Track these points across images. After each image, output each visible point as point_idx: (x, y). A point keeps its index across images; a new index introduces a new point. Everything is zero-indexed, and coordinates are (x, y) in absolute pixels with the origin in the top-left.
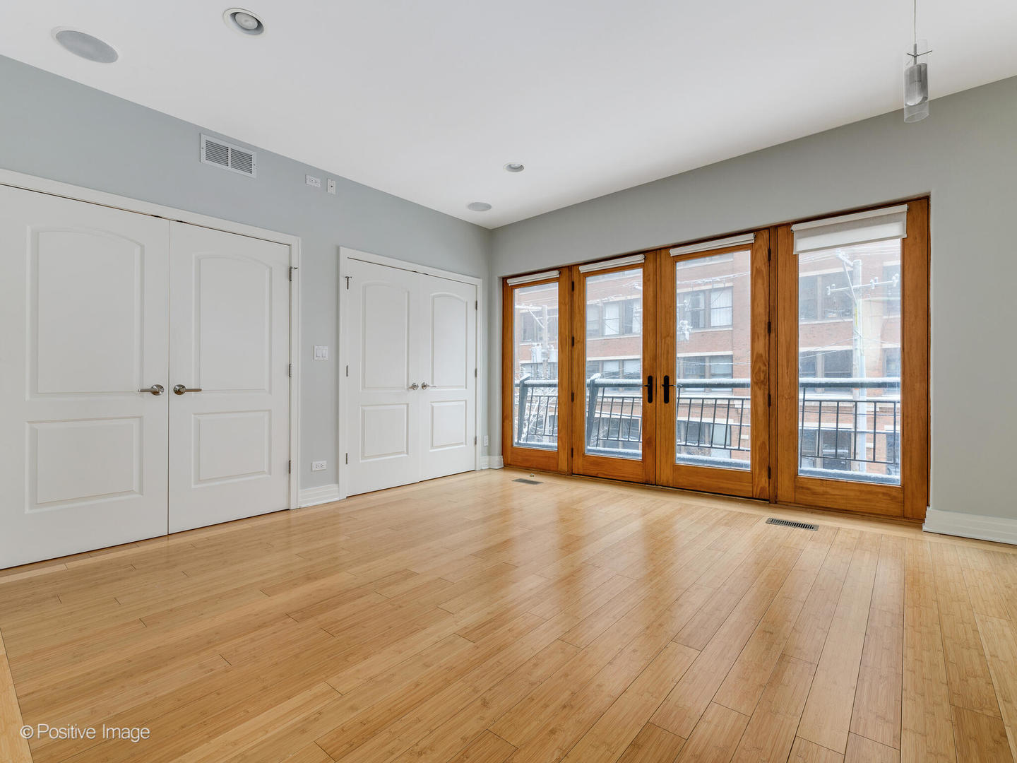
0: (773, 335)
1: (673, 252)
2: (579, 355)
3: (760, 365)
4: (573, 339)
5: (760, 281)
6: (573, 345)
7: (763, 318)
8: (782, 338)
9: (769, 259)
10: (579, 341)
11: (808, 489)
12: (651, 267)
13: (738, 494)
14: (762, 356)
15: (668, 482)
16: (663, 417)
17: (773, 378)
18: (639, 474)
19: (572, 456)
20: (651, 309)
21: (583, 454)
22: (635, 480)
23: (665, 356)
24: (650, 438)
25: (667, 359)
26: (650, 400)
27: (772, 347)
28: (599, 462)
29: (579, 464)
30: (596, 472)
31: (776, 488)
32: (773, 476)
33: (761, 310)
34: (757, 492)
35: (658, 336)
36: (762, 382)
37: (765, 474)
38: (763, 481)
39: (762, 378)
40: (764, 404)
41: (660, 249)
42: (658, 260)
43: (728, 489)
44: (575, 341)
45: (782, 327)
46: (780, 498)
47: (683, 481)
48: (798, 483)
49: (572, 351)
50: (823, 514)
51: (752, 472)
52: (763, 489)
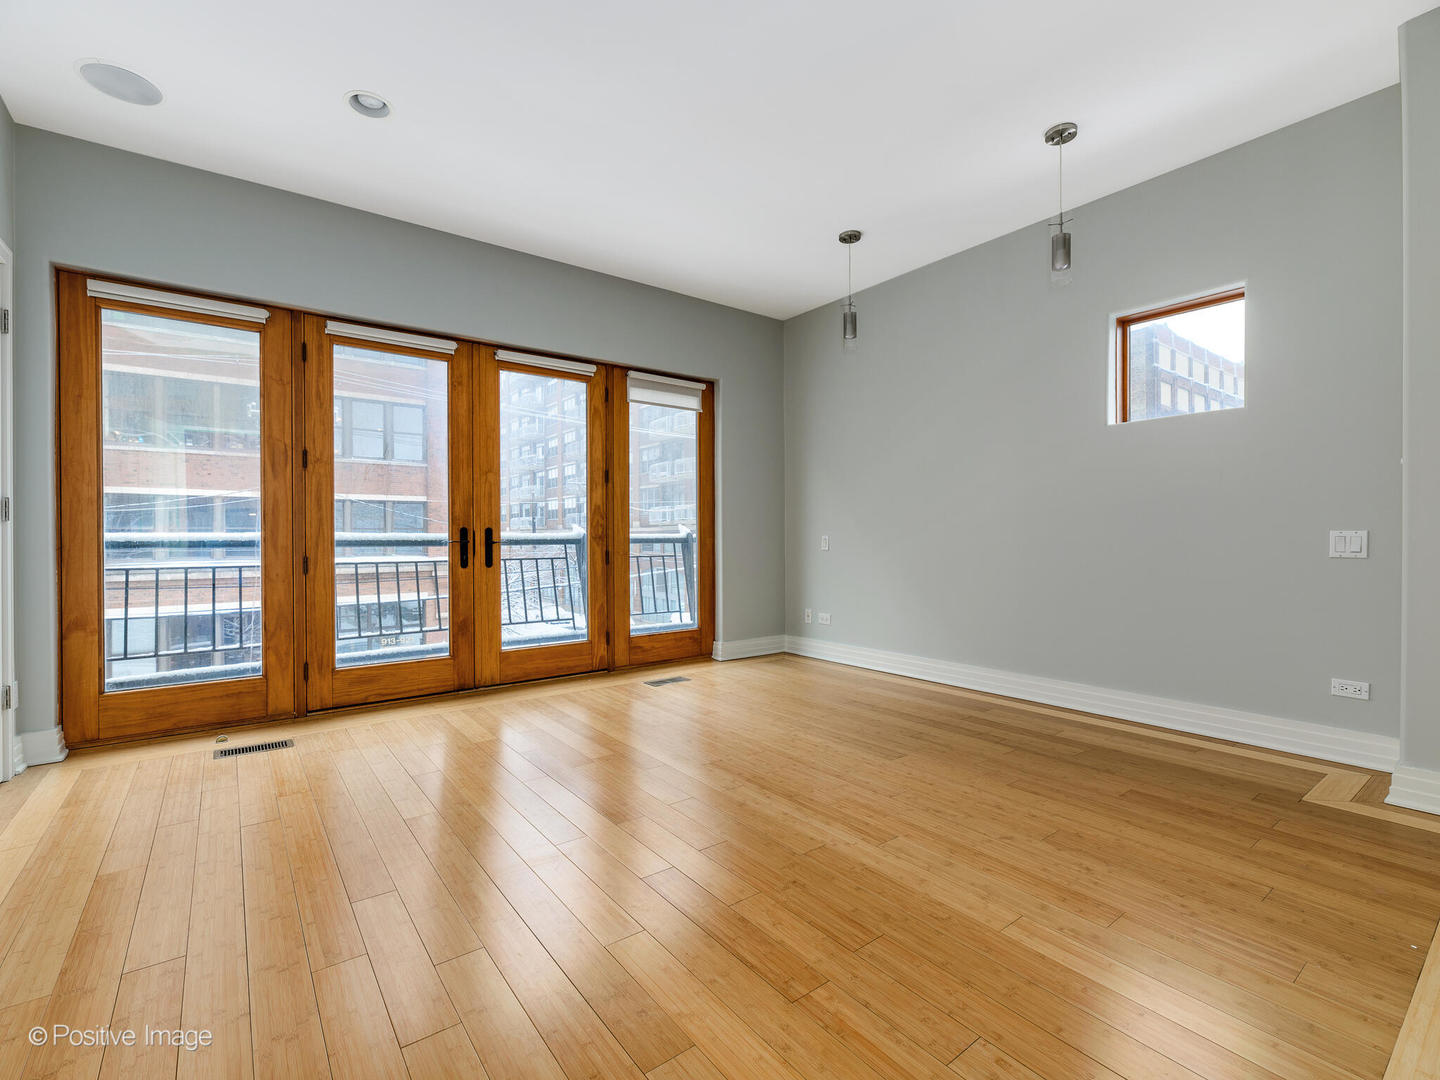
0: (610, 485)
1: (502, 355)
2: (319, 484)
3: (598, 517)
4: (305, 453)
5: (597, 423)
6: (305, 465)
7: (601, 465)
8: (617, 490)
9: (607, 400)
10: (318, 460)
11: (640, 647)
12: (464, 366)
13: (578, 670)
14: (599, 507)
15: (492, 679)
16: (484, 587)
17: (610, 532)
18: (449, 678)
19: (306, 678)
20: (465, 428)
21: (333, 669)
22: (441, 690)
23: (487, 501)
24: (465, 621)
25: (490, 504)
26: (464, 564)
27: (609, 497)
28: (366, 676)
29: (321, 690)
30: (363, 695)
31: (613, 655)
32: (611, 643)
33: (599, 455)
34: (596, 662)
35: (476, 469)
36: (600, 538)
37: (604, 640)
38: (601, 650)
39: (600, 533)
40: (602, 561)
41: (479, 343)
42: (476, 359)
43: (569, 667)
44: (310, 458)
45: (617, 478)
46: (618, 663)
47: (513, 672)
48: (633, 644)
49: (302, 479)
50: (653, 669)
51: (590, 642)
52: (602, 658)
